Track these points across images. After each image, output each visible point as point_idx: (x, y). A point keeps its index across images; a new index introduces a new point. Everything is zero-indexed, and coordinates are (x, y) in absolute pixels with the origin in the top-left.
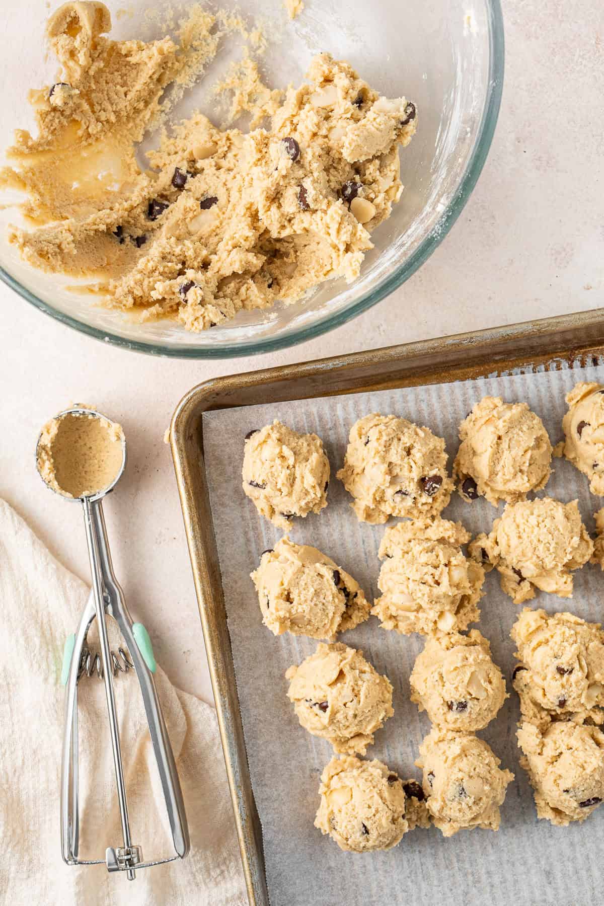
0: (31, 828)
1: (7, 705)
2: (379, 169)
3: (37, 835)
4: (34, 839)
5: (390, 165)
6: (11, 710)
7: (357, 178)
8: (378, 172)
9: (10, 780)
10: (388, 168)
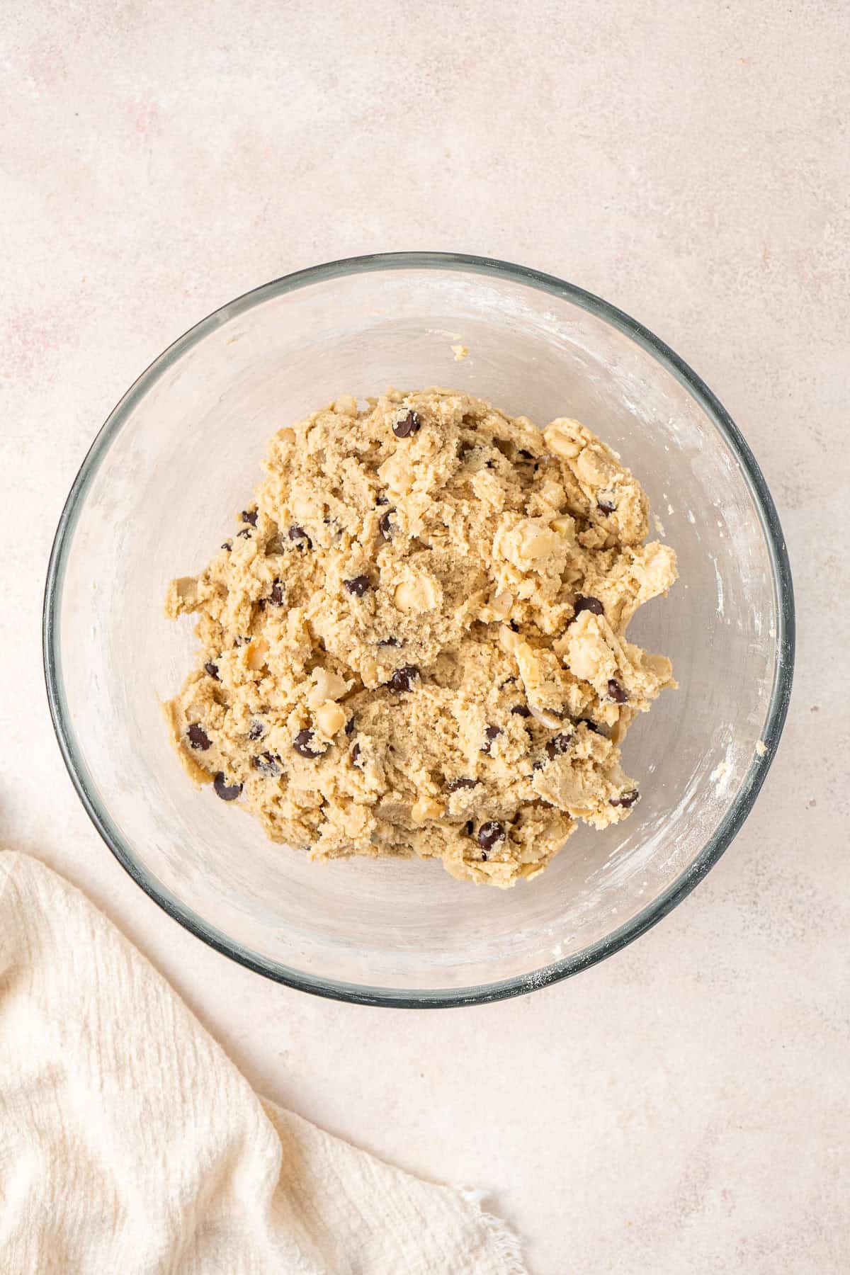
0: (71, 1258)
1: (55, 1104)
2: (536, 837)
3: (77, 1266)
4: (72, 1270)
5: (551, 840)
6: (60, 1110)
7: (509, 826)
8: (533, 838)
9: (55, 1197)
10: (547, 843)
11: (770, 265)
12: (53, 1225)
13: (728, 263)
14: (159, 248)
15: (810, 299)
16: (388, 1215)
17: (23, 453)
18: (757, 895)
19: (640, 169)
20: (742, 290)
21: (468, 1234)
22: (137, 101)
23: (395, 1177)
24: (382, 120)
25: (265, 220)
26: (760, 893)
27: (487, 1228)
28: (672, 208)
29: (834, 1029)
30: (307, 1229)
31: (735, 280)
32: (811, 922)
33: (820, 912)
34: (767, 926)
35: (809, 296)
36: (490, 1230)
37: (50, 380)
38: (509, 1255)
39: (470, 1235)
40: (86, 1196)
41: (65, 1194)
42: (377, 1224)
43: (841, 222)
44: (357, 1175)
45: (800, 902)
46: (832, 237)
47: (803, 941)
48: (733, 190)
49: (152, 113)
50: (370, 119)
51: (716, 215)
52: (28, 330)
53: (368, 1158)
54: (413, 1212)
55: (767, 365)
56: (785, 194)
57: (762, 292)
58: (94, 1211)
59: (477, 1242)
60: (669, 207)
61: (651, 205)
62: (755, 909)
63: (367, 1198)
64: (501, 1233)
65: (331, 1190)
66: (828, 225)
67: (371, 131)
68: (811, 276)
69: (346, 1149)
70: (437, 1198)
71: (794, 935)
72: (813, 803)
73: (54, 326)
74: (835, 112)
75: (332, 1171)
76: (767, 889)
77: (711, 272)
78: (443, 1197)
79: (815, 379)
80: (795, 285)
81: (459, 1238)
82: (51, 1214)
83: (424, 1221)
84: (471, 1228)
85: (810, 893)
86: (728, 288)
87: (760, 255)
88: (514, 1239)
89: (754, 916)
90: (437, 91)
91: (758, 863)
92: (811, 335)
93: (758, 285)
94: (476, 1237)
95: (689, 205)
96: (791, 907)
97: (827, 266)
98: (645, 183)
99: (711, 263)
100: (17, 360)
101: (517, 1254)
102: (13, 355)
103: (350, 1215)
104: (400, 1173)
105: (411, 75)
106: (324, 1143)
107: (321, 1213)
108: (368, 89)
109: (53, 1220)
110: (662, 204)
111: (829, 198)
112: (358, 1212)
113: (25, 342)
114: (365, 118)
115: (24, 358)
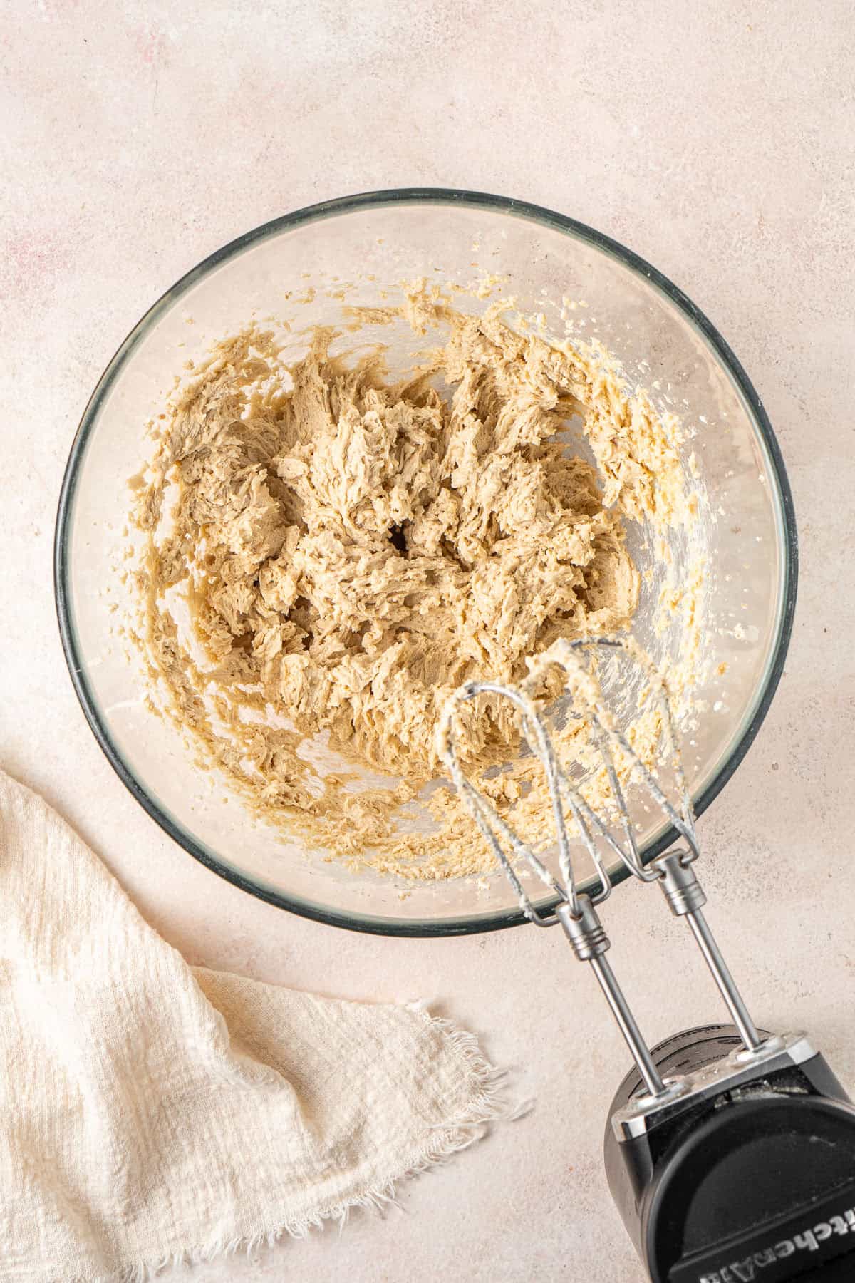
11: (765, 232)
12: (21, 1125)
13: (724, 228)
14: (160, 179)
15: (802, 268)
16: (342, 1046)
17: (14, 375)
18: (715, 854)
19: (642, 128)
20: (736, 256)
21: (423, 1044)
22: (146, 31)
24: (389, 64)
25: (267, 157)
26: (719, 852)
27: (441, 1033)
28: (670, 170)
29: (783, 989)
31: (730, 245)
32: (765, 883)
33: (776, 874)
34: (723, 884)
35: (801, 264)
36: (445, 1033)
37: (44, 304)
38: (468, 1052)
39: (426, 1043)
40: (48, 1092)
41: (26, 1093)
43: (837, 194)
45: (756, 863)
46: (827, 208)
47: (757, 901)
48: (732, 155)
49: (160, 44)
50: (377, 62)
51: (714, 179)
52: (25, 253)
54: (366, 1036)
55: (756, 331)
56: (784, 162)
57: (756, 258)
58: (59, 1106)
59: (435, 1049)
60: (668, 168)
61: (651, 166)
62: (712, 867)
64: (455, 1034)
65: (282, 1036)
66: (824, 196)
67: (377, 75)
68: (804, 245)
71: (749, 895)
72: (775, 767)
73: (51, 250)
74: (838, 84)
76: (725, 848)
77: (707, 236)
79: (802, 348)
80: (788, 253)
81: (417, 1049)
82: (16, 1115)
83: (379, 1042)
84: (425, 1035)
85: (767, 854)
86: (723, 253)
87: (756, 222)
88: (470, 1036)
89: (711, 874)
90: (445, 39)
91: (717, 821)
92: (801, 304)
93: (752, 251)
94: (432, 1043)
95: (689, 168)
96: (747, 868)
97: (821, 237)
98: (646, 143)
99: (707, 226)
100: (13, 282)
101: (476, 1050)
102: (8, 277)
105: (420, 21)
108: (376, 34)
109: (20, 1120)
110: (661, 165)
111: (826, 168)
113: (21, 264)
114: (372, 62)
115: (19, 280)
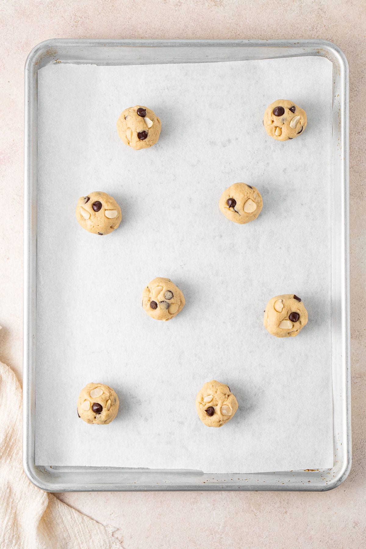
23: (83, 519)
30: (48, 535)
42: (73, 536)
44: (69, 517)
53: (73, 510)
54: (87, 532)
63: (72, 525)
69: (66, 508)
70: (97, 528)
75: (60, 515)
78: (99, 528)
83: (91, 536)
103: (64, 531)
104: (85, 517)
106: (58, 505)
107: (54, 529)
112: (67, 530)
